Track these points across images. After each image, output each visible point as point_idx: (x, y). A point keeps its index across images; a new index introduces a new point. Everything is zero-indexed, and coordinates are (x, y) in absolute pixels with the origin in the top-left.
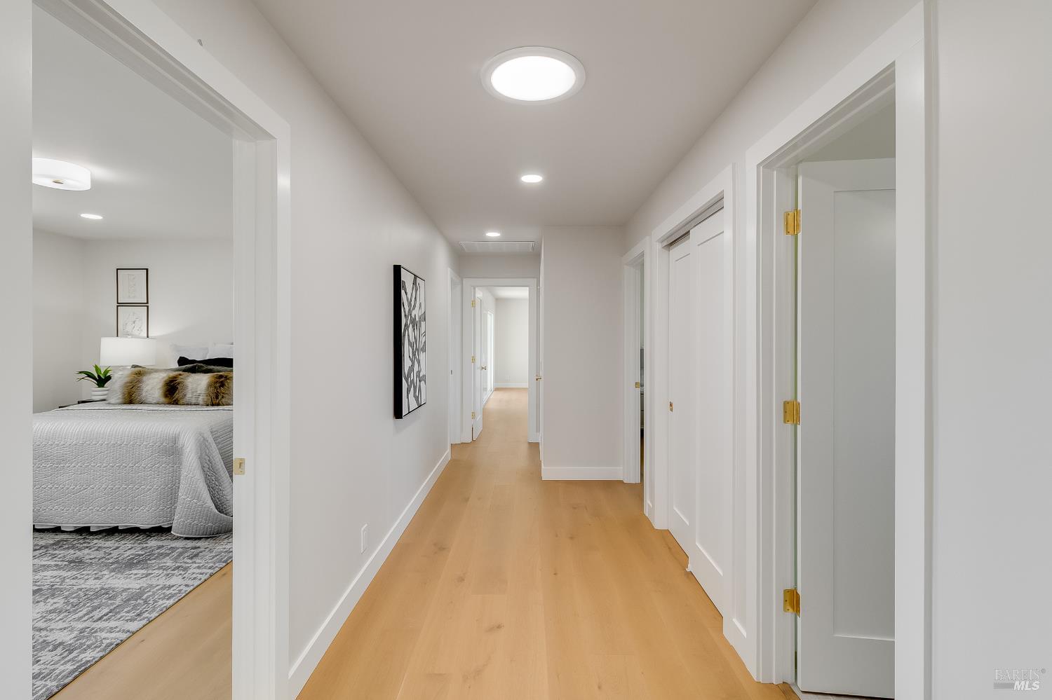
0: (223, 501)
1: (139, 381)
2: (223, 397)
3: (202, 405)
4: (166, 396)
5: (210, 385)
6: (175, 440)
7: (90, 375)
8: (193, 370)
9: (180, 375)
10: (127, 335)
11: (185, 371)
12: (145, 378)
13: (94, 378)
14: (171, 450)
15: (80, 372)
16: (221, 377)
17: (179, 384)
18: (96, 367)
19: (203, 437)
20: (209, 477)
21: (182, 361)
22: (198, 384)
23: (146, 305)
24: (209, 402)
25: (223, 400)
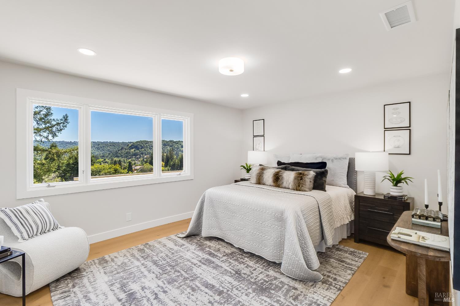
0: (309, 258)
1: (263, 173)
2: (302, 186)
3: (291, 189)
4: (274, 182)
5: (295, 178)
6: (282, 213)
7: (244, 168)
8: (285, 169)
9: (280, 171)
10: (257, 150)
11: (282, 169)
12: (265, 172)
13: (246, 169)
14: (280, 219)
15: (241, 166)
16: (301, 174)
17: (280, 176)
18: (246, 164)
19: (297, 214)
20: (301, 241)
21: (279, 163)
22: (289, 177)
23: (263, 136)
24: (295, 188)
25: (302, 188)
